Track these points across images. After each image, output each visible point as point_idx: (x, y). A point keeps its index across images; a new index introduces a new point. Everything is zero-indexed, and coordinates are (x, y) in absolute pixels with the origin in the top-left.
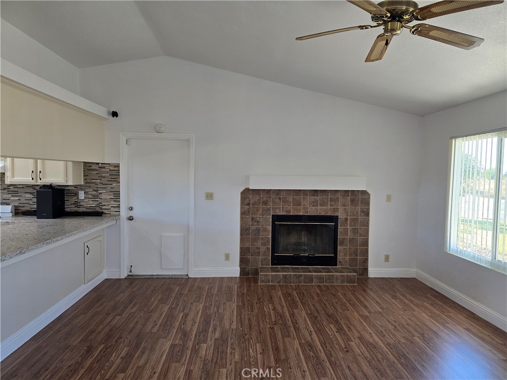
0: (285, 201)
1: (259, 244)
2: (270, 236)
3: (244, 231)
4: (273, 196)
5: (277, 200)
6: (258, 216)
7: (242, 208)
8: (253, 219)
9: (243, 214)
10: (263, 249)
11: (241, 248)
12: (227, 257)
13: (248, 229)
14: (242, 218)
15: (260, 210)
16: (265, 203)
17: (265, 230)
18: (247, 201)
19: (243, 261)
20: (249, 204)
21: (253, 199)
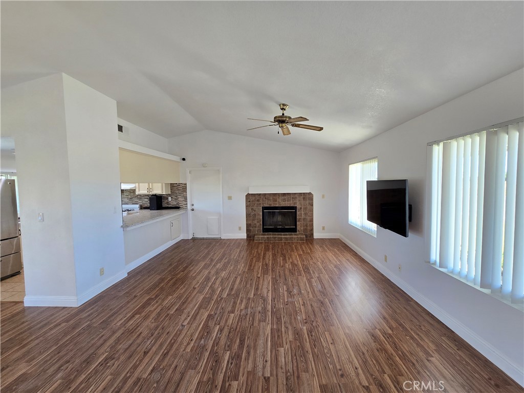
0: (269, 200)
1: (256, 222)
2: (261, 218)
3: (248, 215)
4: (262, 197)
5: (264, 199)
6: (255, 208)
7: (246, 203)
8: (252, 209)
9: (247, 206)
10: (258, 224)
11: (247, 224)
12: (240, 228)
13: (250, 214)
14: (246, 209)
15: (256, 204)
16: (258, 201)
17: (259, 215)
18: (249, 200)
19: (248, 231)
20: (250, 202)
21: (252, 199)
